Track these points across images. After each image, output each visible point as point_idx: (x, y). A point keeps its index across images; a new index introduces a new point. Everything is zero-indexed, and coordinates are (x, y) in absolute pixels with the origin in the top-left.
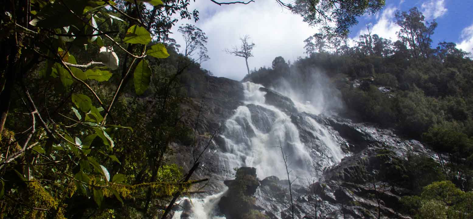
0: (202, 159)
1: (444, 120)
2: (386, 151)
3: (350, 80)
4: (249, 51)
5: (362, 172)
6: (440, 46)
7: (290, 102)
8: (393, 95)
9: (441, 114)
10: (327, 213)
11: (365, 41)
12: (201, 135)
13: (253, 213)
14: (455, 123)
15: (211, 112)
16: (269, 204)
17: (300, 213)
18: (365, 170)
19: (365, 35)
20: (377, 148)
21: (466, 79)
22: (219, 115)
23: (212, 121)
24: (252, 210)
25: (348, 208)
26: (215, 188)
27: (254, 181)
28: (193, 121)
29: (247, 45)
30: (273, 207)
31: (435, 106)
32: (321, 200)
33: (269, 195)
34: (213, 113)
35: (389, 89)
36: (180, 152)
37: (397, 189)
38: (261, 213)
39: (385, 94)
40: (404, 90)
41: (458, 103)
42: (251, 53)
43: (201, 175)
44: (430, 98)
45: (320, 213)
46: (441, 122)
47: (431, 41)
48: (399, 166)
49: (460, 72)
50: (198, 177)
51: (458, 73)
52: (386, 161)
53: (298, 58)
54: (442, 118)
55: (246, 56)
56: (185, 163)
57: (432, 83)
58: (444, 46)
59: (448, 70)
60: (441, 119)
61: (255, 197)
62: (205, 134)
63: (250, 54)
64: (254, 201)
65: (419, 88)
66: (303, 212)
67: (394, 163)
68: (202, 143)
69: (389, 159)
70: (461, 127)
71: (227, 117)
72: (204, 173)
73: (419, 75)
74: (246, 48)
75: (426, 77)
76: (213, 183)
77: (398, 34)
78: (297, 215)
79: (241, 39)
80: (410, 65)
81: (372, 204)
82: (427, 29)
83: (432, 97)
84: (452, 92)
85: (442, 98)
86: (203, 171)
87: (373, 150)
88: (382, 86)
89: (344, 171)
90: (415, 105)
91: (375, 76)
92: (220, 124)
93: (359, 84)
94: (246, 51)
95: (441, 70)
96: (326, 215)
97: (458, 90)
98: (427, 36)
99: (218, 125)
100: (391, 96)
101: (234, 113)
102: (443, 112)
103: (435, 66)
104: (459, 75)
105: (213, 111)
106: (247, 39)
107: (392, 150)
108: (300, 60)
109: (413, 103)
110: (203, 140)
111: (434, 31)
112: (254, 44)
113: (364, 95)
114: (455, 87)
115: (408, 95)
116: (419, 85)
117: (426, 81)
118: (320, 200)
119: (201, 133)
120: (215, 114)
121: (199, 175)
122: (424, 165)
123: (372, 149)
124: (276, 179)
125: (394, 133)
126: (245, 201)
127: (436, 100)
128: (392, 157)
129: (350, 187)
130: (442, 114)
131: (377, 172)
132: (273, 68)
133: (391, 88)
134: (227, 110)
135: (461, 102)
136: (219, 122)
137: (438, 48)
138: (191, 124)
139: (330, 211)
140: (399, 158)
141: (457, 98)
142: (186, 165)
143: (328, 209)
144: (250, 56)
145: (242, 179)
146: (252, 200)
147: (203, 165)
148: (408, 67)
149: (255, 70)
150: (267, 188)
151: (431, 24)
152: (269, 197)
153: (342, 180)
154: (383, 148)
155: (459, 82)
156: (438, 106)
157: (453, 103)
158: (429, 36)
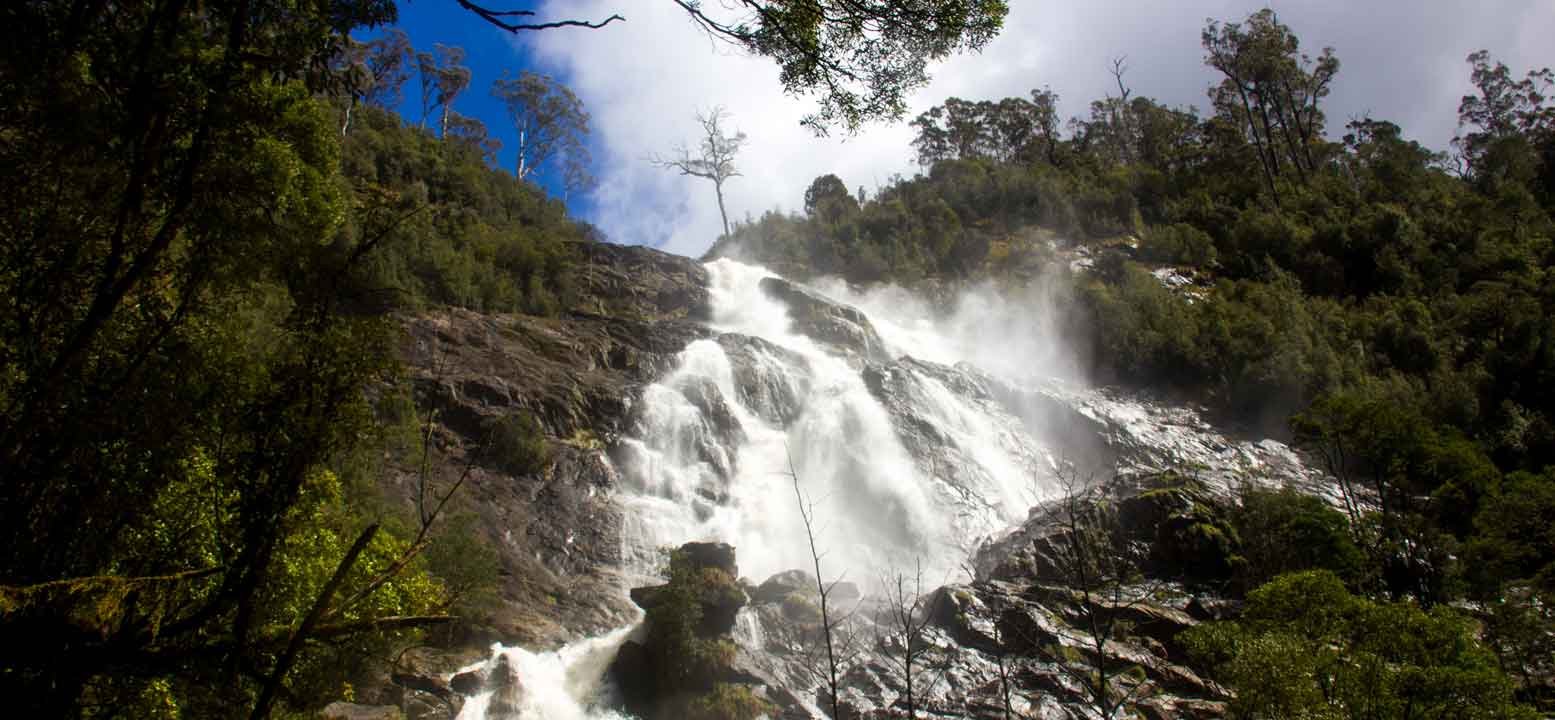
0: (569, 520)
1: (1363, 374)
2: (1173, 477)
3: (1060, 249)
4: (727, 156)
5: (1096, 551)
6: (1354, 131)
7: (863, 325)
8: (1201, 294)
9: (1354, 354)
10: (970, 688)
11: (1109, 119)
12: (564, 441)
13: (726, 696)
14: (1400, 381)
15: (600, 362)
16: (781, 663)
17: (881, 690)
18: (1104, 543)
19: (1109, 100)
20: (1146, 471)
21: (1432, 240)
22: (626, 373)
23: (601, 391)
24: (721, 687)
25: (1040, 668)
26: (609, 613)
27: (728, 588)
28: (536, 394)
29: (722, 138)
30: (793, 673)
31: (1336, 328)
32: (955, 646)
33: (781, 634)
34: (604, 367)
35: (1188, 275)
36: (493, 500)
37: (1209, 602)
38: (754, 692)
39: (1175, 291)
40: (1235, 278)
41: (1409, 315)
42: (734, 163)
43: (562, 571)
44: (1319, 303)
45: (950, 688)
46: (1353, 380)
47: (1321, 116)
48: (1217, 526)
49: (1413, 216)
50: (554, 578)
51: (1407, 220)
52: (1173, 511)
53: (891, 180)
54: (1357, 367)
55: (716, 174)
56: (509, 533)
57: (1326, 253)
58: (1367, 133)
59: (1375, 209)
60: (1355, 370)
61: (732, 641)
62: (578, 435)
63: (732, 169)
64: (729, 655)
65: (1286, 269)
66: (892, 686)
67: (1199, 518)
68: (569, 468)
69: (1183, 506)
70: (1418, 395)
71: (650, 377)
72: (573, 565)
73: (1284, 228)
74: (717, 148)
75: (1304, 233)
76: (602, 598)
77: (1216, 95)
78: (870, 699)
79: (700, 119)
80: (1254, 197)
81: (1121, 656)
82: (1307, 80)
83: (1325, 298)
84: (1390, 283)
85: (1359, 303)
86: (571, 559)
87: (1132, 477)
88: (1167, 267)
89: (1034, 549)
90: (1270, 324)
91: (1141, 234)
92: (627, 402)
93: (1089, 262)
94: (716, 157)
95: (1353, 208)
96: (969, 694)
97: (1408, 275)
98: (1309, 102)
99: (620, 405)
100: (1194, 298)
101: (675, 365)
102: (1361, 346)
103: (1334, 198)
104: (1410, 226)
105: (605, 357)
106: (718, 119)
107: (1193, 475)
108: (897, 184)
109: (1266, 321)
110: (570, 457)
111: (1328, 85)
112: (741, 136)
113: (1105, 296)
114: (1398, 264)
115: (1249, 295)
116: (1284, 262)
117: (1308, 247)
118: (949, 645)
119: (563, 432)
120: (612, 370)
121: (556, 573)
122: (1292, 522)
123: (1129, 475)
124: (804, 582)
125: (1202, 420)
126: (698, 656)
127: (1338, 308)
128: (1195, 499)
129: (1050, 601)
130: (1358, 353)
131: (1144, 549)
132: (809, 213)
133: (1195, 273)
134: (650, 355)
135: (1417, 313)
136: (623, 393)
137: (1349, 139)
138: (532, 404)
139: (981, 680)
140: (1215, 499)
141: (1403, 300)
142: (512, 540)
143: (974, 674)
144: (729, 175)
145: (689, 582)
146: (722, 651)
147: (570, 541)
148: (1248, 202)
149: (748, 221)
150: (775, 609)
151: (1318, 64)
152: (781, 642)
153: (1030, 576)
154: (1168, 468)
155: (1410, 249)
156: (1344, 326)
157: (1392, 316)
158: (1315, 102)
